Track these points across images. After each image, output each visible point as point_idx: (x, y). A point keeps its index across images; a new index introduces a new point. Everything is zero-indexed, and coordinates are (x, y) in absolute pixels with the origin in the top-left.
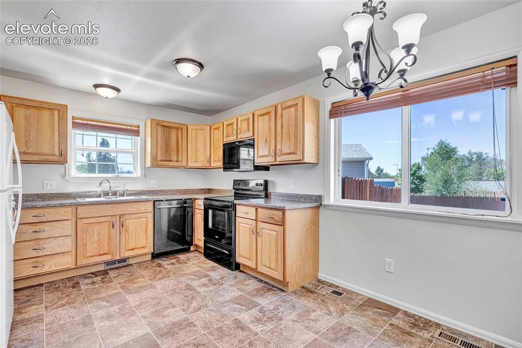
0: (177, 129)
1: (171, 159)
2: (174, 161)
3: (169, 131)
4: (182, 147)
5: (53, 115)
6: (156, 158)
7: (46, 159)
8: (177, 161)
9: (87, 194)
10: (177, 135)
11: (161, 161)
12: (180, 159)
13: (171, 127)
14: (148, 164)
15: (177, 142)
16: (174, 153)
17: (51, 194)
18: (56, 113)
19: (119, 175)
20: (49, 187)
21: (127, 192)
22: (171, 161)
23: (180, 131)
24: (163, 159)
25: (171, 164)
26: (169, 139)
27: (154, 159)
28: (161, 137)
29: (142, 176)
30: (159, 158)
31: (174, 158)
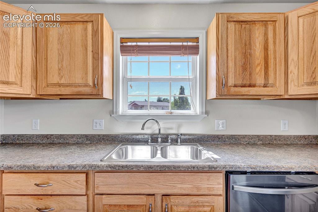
0: (265, 23)
1: (253, 82)
2: (260, 86)
3: (250, 30)
4: (275, 58)
5: (86, 29)
6: (227, 82)
7: (79, 92)
8: (265, 86)
9: (134, 137)
10: (266, 34)
11: (235, 86)
12: (271, 81)
13: (253, 22)
14: (212, 93)
15: (266, 49)
16: (259, 70)
17: (99, 135)
18: (90, 26)
19: (172, 111)
20: (98, 127)
21: (183, 137)
22: (254, 86)
23: (270, 28)
24: (240, 82)
25: (253, 91)
26: (250, 44)
27: (222, 84)
28: (235, 41)
29: (202, 113)
30: (231, 82)
31: (260, 80)
